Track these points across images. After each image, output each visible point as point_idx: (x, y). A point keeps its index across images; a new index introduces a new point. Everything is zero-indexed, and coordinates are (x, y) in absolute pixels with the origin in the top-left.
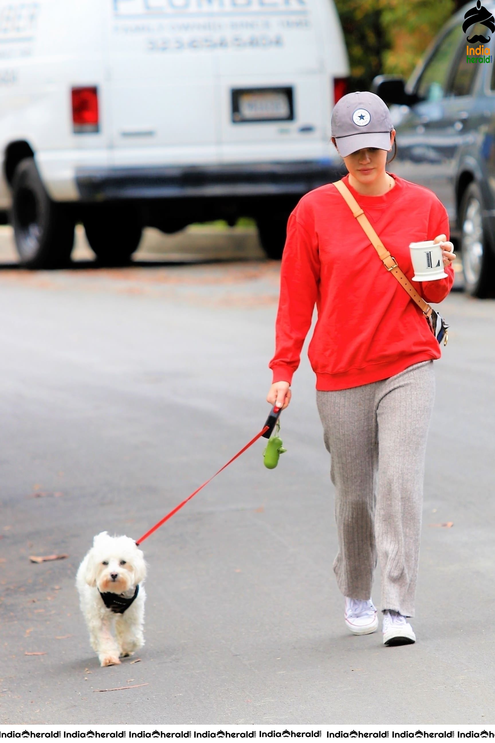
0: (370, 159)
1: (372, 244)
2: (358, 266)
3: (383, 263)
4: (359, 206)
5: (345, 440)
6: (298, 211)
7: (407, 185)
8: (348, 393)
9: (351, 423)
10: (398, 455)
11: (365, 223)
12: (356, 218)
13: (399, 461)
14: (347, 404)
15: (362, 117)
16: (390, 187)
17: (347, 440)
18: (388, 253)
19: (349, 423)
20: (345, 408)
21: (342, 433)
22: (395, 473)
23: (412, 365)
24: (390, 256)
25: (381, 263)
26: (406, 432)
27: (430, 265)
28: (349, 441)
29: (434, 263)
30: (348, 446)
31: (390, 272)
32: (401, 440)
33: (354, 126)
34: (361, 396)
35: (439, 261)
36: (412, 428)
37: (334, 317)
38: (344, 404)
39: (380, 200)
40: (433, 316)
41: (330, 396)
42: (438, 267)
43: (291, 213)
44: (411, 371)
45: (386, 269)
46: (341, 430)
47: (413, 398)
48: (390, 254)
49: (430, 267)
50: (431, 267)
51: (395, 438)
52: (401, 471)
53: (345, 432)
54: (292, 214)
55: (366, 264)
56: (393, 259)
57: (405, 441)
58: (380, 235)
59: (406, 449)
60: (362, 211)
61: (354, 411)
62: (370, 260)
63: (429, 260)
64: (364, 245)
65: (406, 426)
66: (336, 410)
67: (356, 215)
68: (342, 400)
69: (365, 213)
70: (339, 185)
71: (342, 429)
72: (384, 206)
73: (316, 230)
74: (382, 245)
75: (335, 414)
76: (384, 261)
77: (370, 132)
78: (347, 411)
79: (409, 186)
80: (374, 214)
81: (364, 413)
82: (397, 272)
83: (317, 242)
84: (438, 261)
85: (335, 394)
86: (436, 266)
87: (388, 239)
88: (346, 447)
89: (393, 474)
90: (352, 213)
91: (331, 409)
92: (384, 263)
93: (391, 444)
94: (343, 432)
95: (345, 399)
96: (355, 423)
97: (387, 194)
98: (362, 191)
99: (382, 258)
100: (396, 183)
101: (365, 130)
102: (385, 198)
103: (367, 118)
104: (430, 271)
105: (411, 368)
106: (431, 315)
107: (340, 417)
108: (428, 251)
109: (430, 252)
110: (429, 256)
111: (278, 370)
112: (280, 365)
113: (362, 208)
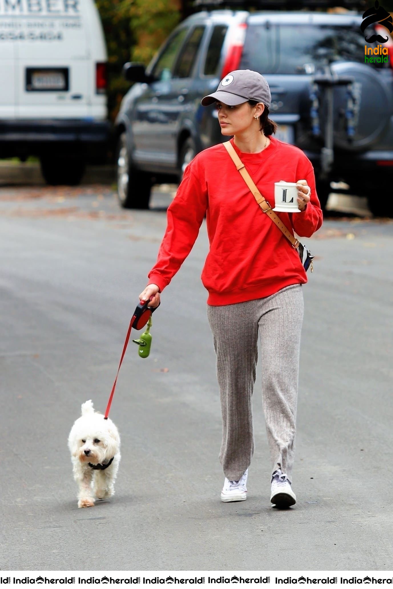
1: (250, 191)
2: (239, 209)
3: (260, 206)
4: (241, 161)
5: (229, 343)
7: (280, 144)
8: (232, 307)
9: (234, 330)
10: (278, 357)
11: (245, 174)
12: (238, 170)
13: (279, 361)
14: (230, 316)
17: (231, 343)
18: (263, 199)
19: (232, 330)
20: (229, 319)
21: (227, 337)
22: (276, 370)
23: (286, 287)
24: (265, 201)
26: (284, 339)
27: (284, 199)
28: (232, 344)
29: (288, 199)
30: (232, 347)
31: (265, 213)
32: (281, 345)
34: (243, 310)
36: (289, 336)
37: (221, 248)
38: (228, 316)
39: (258, 156)
40: (300, 248)
41: (217, 310)
44: (284, 291)
46: (226, 336)
47: (288, 312)
48: (265, 199)
51: (276, 343)
52: (281, 368)
53: (229, 337)
55: (246, 208)
56: (267, 203)
57: (284, 346)
58: (256, 184)
59: (284, 352)
60: (243, 165)
61: (236, 321)
62: (249, 204)
63: (284, 196)
64: (244, 192)
65: (284, 334)
66: (221, 320)
67: (238, 168)
68: (227, 313)
69: (246, 166)
70: (227, 145)
71: (226, 335)
72: (260, 161)
73: (206, 180)
74: (258, 192)
75: (220, 323)
78: (230, 322)
80: (253, 168)
81: (245, 323)
82: (271, 213)
84: (292, 198)
85: (221, 308)
86: (290, 202)
87: (263, 188)
88: (231, 348)
89: (274, 370)
91: (217, 320)
93: (272, 348)
94: (228, 337)
95: (229, 312)
96: (237, 330)
97: (263, 152)
102: (261, 155)
104: (285, 205)
105: (284, 289)
106: (299, 247)
107: (225, 326)
108: (285, 188)
109: (286, 190)
110: (285, 192)
111: (153, 276)
112: (155, 273)
113: (243, 163)
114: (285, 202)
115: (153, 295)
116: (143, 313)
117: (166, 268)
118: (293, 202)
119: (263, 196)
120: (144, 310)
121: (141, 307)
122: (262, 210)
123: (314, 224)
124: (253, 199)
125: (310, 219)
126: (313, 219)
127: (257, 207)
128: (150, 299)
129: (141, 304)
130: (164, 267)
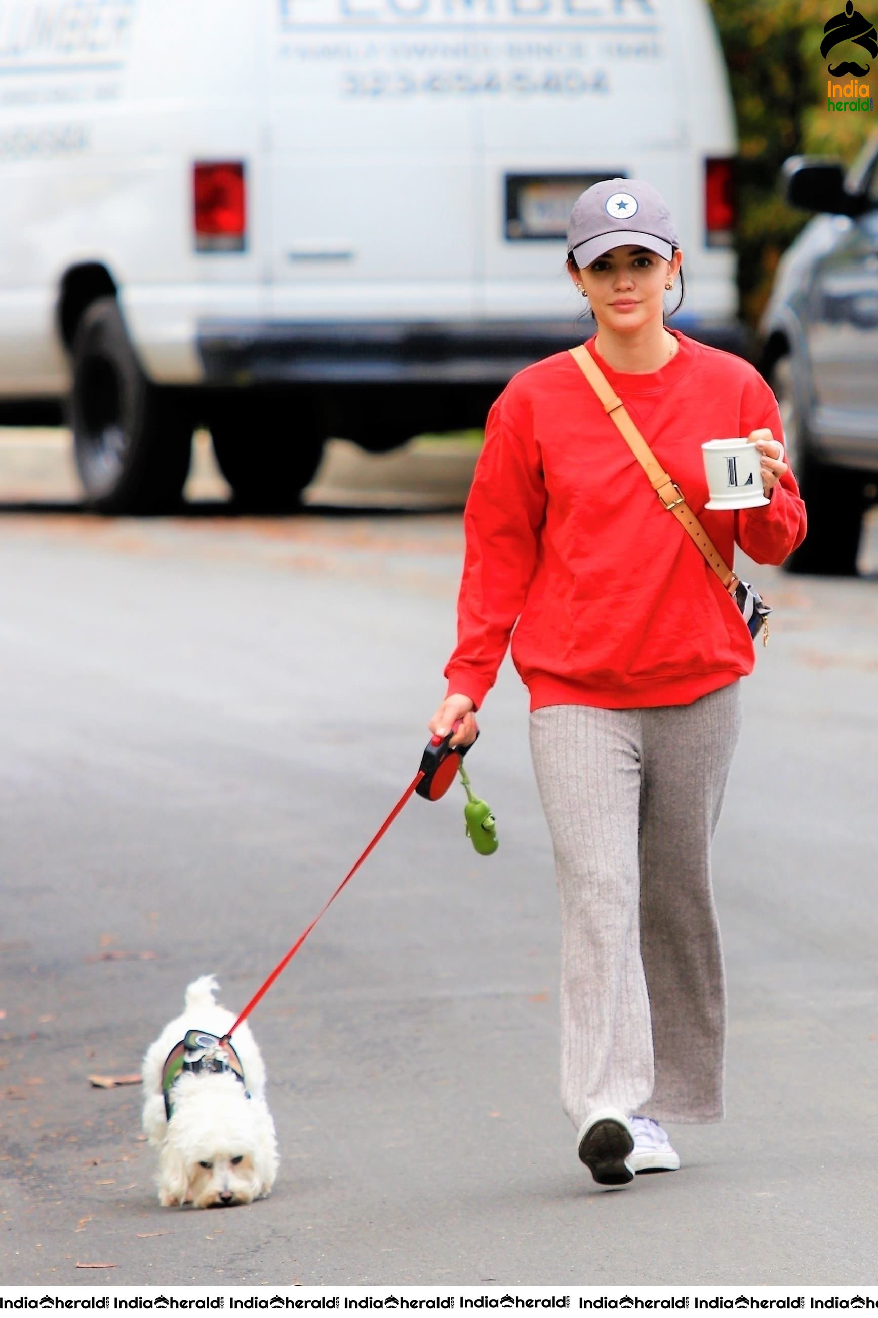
0: (634, 282)
1: (637, 460)
2: (614, 499)
3: (658, 495)
4: (615, 392)
6: (503, 403)
7: (701, 351)
11: (624, 423)
12: (608, 414)
15: (622, 205)
16: (671, 354)
18: (667, 478)
24: (670, 483)
25: (653, 496)
27: (733, 481)
29: (742, 478)
31: (670, 511)
33: (606, 220)
35: (751, 474)
39: (650, 380)
42: (750, 486)
43: (493, 405)
45: (663, 506)
48: (670, 480)
49: (733, 484)
50: (736, 485)
54: (494, 407)
55: (628, 498)
56: (676, 488)
58: (651, 444)
60: (619, 402)
62: (634, 492)
63: (731, 473)
64: (623, 462)
67: (608, 408)
69: (626, 404)
70: (579, 354)
72: (657, 391)
73: (536, 437)
74: (654, 461)
76: (660, 491)
79: (705, 352)
80: (642, 408)
82: (682, 512)
83: (537, 458)
84: (749, 476)
86: (746, 484)
87: (664, 453)
90: (601, 404)
92: (660, 496)
97: (664, 370)
98: (619, 365)
99: (656, 486)
100: (679, 349)
101: (626, 226)
102: (661, 378)
104: (734, 492)
108: (731, 455)
109: (734, 458)
110: (732, 465)
111: (456, 675)
112: (460, 668)
113: (618, 395)
114: (735, 485)
115: (460, 719)
116: (439, 764)
117: (481, 653)
118: (752, 483)
119: (666, 473)
120: (442, 757)
121: (434, 751)
122: (661, 504)
123: (790, 532)
124: (644, 478)
125: (781, 520)
126: (787, 519)
127: (652, 496)
128: (454, 730)
129: (433, 743)
130: (477, 651)
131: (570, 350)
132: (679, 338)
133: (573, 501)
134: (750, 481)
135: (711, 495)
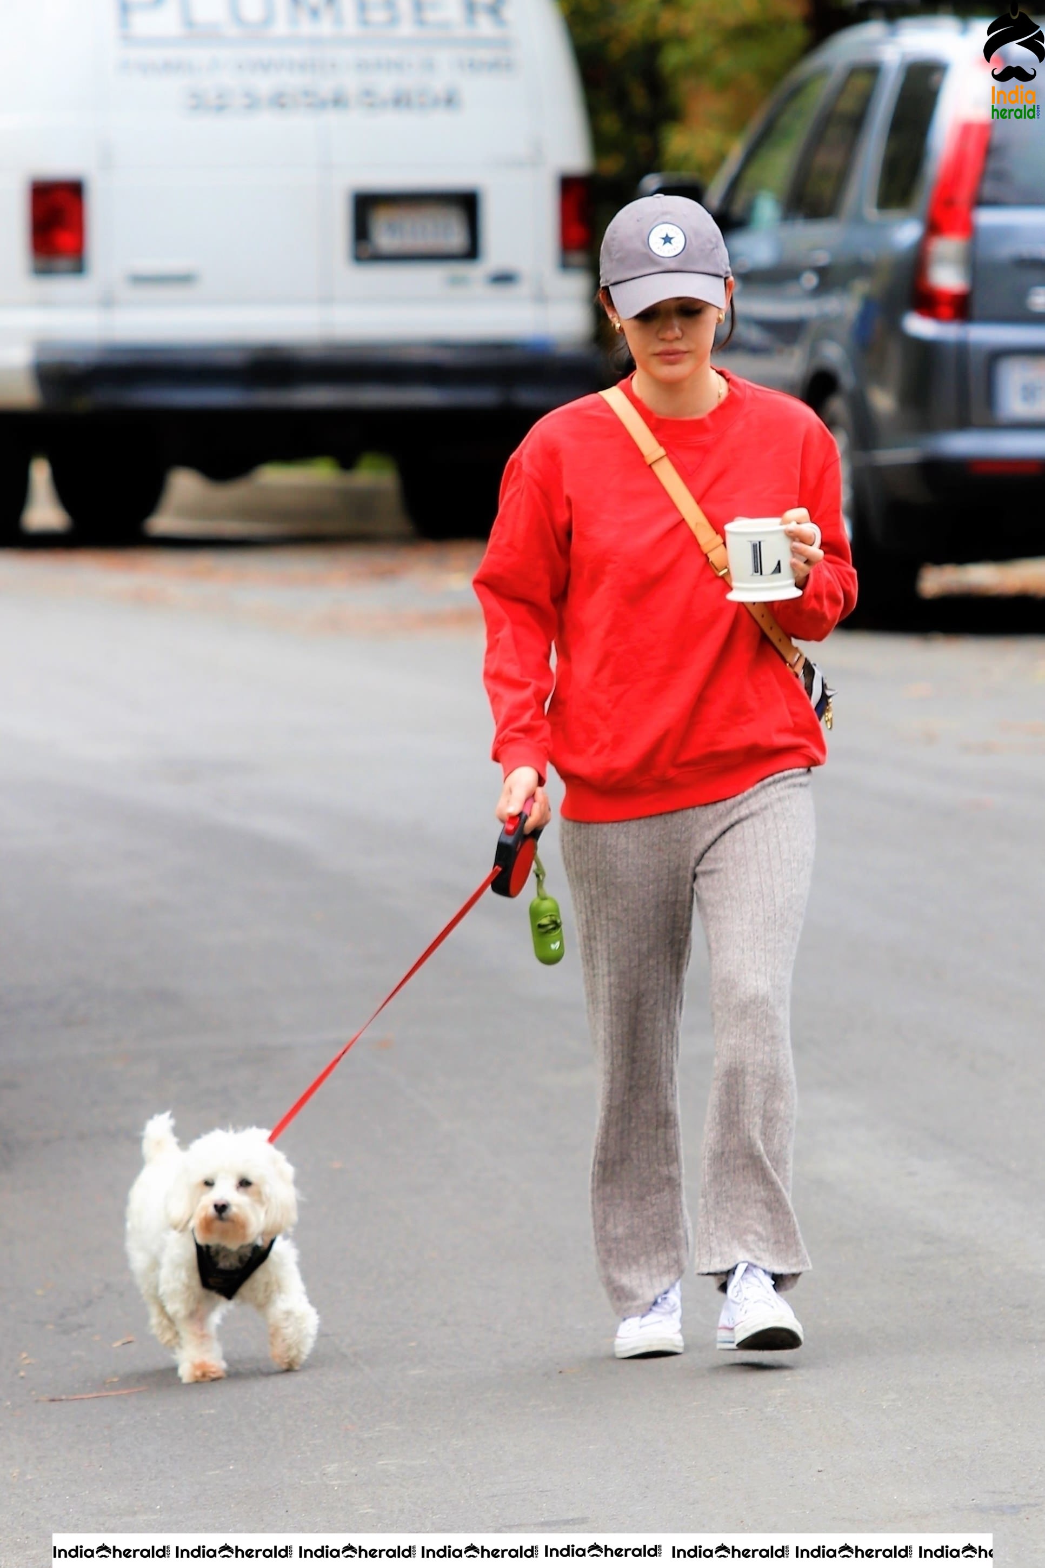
0: (681, 330)
1: (683, 521)
2: (656, 567)
3: (708, 559)
4: (657, 439)
6: (526, 452)
8: (634, 826)
9: (640, 884)
11: (668, 475)
12: (650, 466)
14: (631, 847)
15: (667, 240)
16: (719, 397)
19: (636, 885)
21: (622, 905)
24: (722, 545)
27: (758, 568)
29: (769, 565)
33: (649, 258)
34: (662, 832)
35: (781, 561)
38: (626, 848)
39: (698, 426)
40: (805, 670)
42: (778, 575)
44: (770, 784)
45: (714, 572)
46: (620, 901)
47: (780, 836)
48: (722, 542)
49: (758, 572)
50: (761, 574)
53: (628, 904)
54: (514, 458)
55: (675, 562)
58: (700, 500)
60: (661, 452)
61: (647, 862)
62: (680, 555)
63: (756, 559)
64: (667, 522)
67: (649, 460)
68: (622, 839)
69: (671, 453)
71: (621, 898)
72: (707, 439)
73: (567, 491)
76: (710, 555)
77: (684, 269)
78: (632, 863)
79: (758, 394)
80: (688, 457)
81: (668, 868)
83: (567, 515)
84: (778, 563)
86: (773, 573)
87: (716, 510)
90: (641, 455)
92: (710, 560)
94: (625, 903)
95: (627, 838)
96: (649, 886)
97: (713, 414)
98: (662, 408)
99: (705, 549)
100: (729, 390)
101: (673, 266)
102: (709, 424)
103: (678, 243)
104: (760, 583)
105: (770, 779)
106: (802, 668)
108: (757, 535)
109: (760, 543)
110: (757, 550)
113: (661, 443)
115: (531, 797)
117: (532, 718)
118: (780, 571)
122: (712, 569)
124: (692, 539)
127: (702, 561)
130: (527, 717)
131: (601, 393)
132: (727, 377)
133: (610, 567)
134: (778, 569)
135: (734, 584)
